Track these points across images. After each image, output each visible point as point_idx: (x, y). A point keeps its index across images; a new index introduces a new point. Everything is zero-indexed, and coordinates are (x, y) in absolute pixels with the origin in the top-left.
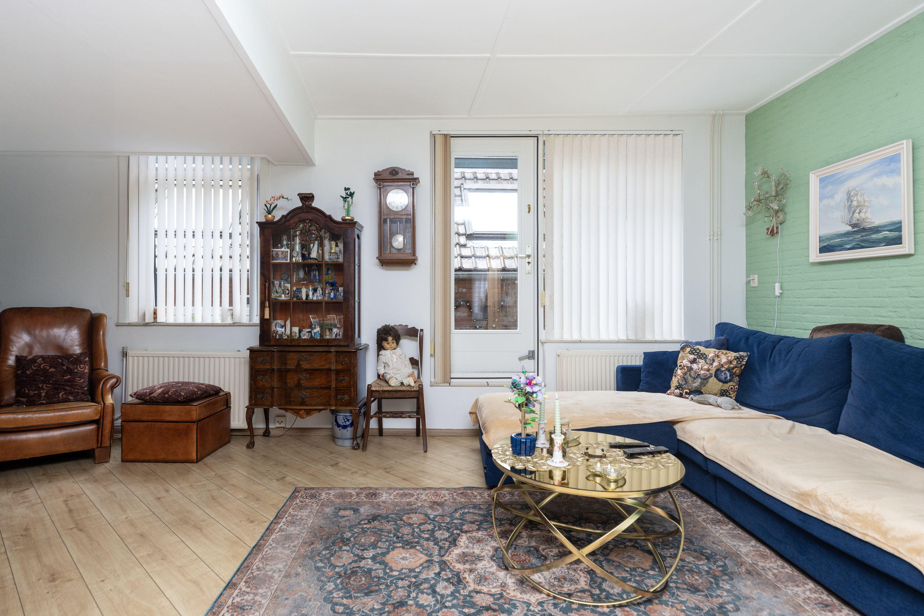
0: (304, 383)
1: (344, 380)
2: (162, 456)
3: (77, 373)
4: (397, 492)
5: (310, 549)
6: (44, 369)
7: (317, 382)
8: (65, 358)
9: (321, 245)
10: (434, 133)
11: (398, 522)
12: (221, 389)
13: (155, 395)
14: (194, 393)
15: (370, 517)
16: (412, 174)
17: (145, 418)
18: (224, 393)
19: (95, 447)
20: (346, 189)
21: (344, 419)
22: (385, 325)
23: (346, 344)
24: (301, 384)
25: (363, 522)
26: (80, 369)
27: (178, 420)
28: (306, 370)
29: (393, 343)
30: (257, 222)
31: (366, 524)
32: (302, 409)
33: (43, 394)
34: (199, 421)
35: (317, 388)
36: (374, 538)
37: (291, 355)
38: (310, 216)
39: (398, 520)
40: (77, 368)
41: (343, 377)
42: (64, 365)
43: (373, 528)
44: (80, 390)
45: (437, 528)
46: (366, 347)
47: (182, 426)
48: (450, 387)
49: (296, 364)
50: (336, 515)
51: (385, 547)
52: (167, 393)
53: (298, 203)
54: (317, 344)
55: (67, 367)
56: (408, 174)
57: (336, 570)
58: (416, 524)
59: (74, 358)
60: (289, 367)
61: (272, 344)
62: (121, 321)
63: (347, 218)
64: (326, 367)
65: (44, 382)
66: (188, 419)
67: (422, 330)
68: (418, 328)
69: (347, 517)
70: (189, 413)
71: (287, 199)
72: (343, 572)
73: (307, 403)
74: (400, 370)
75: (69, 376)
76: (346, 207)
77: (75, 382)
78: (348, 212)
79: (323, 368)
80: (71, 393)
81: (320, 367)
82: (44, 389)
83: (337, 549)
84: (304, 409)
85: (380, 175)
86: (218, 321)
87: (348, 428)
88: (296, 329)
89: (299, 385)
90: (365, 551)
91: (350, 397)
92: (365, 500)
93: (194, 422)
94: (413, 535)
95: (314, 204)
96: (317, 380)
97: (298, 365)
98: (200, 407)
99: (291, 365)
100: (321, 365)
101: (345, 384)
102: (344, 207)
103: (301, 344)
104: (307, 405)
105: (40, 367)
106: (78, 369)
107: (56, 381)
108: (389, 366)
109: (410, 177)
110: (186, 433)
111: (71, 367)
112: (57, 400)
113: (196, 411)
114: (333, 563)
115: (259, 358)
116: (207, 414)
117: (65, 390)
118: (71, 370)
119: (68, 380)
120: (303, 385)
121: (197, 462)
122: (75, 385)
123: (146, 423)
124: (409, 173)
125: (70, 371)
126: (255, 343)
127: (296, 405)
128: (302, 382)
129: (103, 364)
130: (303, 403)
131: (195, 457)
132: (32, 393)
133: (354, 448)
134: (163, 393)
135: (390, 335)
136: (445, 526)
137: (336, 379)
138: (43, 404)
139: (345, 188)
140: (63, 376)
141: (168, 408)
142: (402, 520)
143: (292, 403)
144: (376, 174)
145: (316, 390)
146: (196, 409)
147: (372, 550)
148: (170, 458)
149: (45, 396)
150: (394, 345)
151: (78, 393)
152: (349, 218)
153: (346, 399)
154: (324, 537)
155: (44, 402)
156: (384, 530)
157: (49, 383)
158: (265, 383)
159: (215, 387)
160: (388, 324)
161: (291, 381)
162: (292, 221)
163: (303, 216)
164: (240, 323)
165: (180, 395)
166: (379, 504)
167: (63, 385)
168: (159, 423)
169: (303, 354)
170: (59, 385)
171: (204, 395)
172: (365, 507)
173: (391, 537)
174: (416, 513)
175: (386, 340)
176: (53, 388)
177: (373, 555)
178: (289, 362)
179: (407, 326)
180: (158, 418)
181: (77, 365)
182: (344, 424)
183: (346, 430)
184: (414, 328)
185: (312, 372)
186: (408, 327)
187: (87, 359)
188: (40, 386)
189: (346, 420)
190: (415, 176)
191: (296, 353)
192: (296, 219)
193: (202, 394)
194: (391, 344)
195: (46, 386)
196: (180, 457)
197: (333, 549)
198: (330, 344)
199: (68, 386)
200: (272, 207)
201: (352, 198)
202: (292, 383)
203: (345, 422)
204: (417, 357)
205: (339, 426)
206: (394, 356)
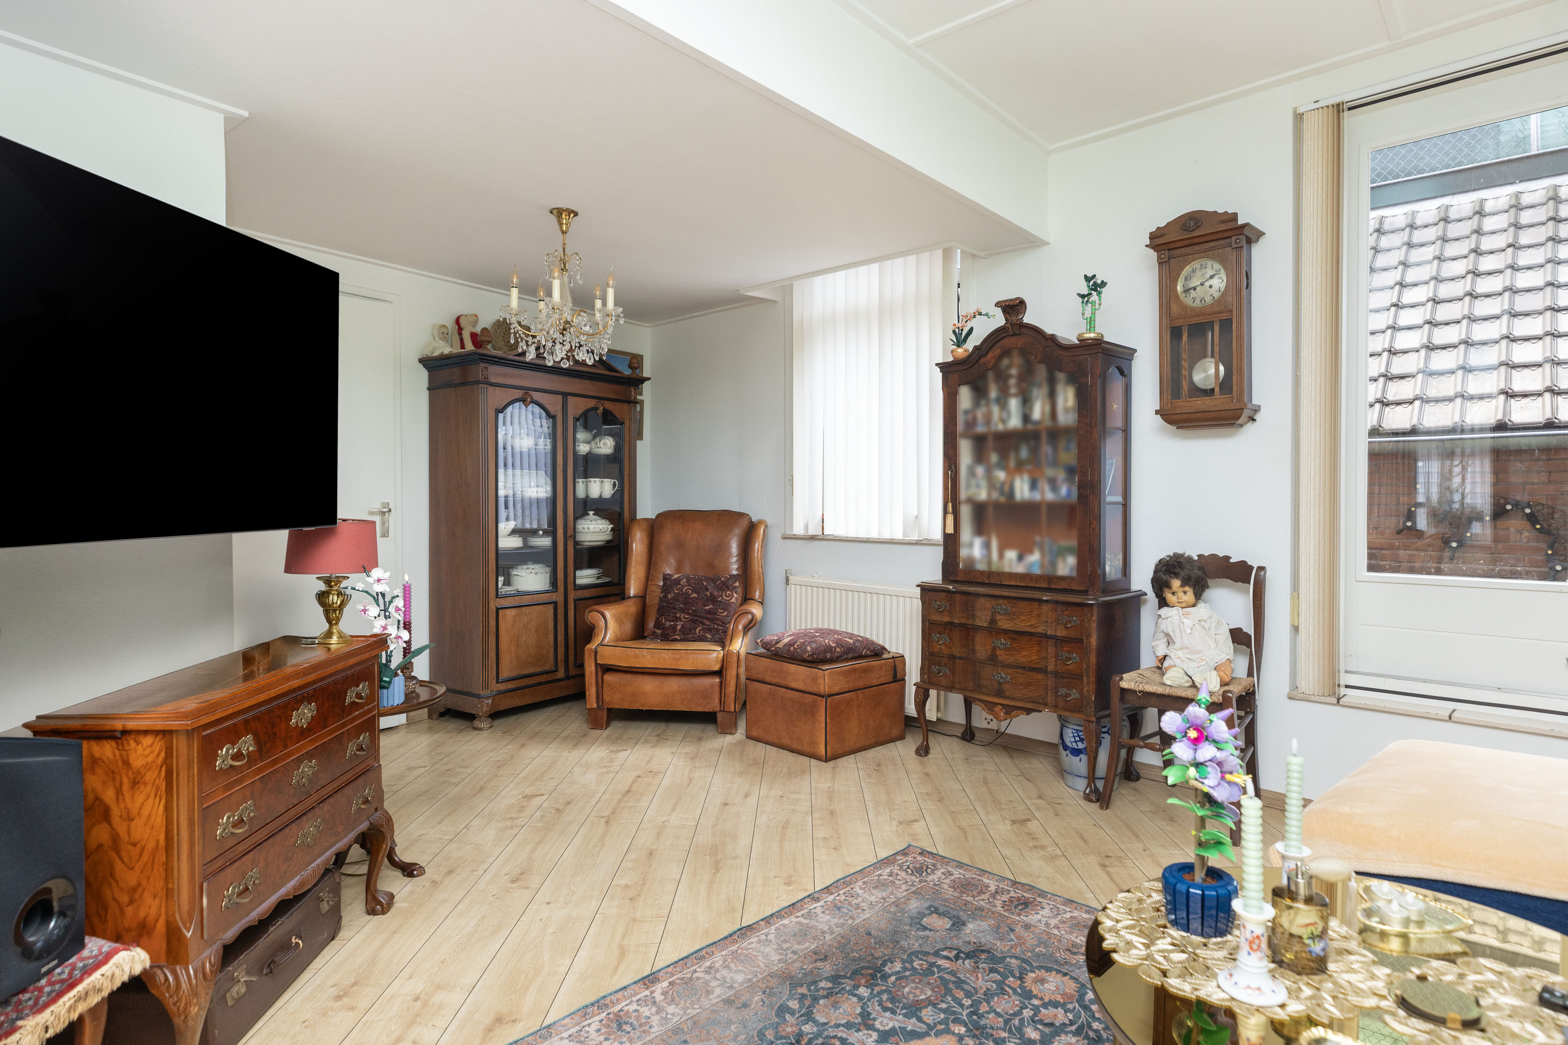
0: (1001, 655)
1: (1070, 659)
2: (786, 741)
3: (720, 602)
4: (1076, 913)
5: (811, 966)
6: (687, 593)
7: (1026, 656)
8: (712, 580)
9: (1052, 395)
10: (1300, 111)
11: (1011, 979)
12: (884, 648)
13: (780, 645)
14: (829, 649)
15: (967, 949)
16: (1234, 217)
17: (768, 679)
18: (891, 655)
19: (717, 709)
20: (1087, 279)
21: (1074, 737)
22: (1174, 554)
23: (1082, 588)
24: (997, 656)
25: (945, 953)
26: (725, 598)
27: (804, 689)
28: (1006, 632)
29: (1185, 593)
30: (937, 365)
31: (947, 958)
32: (998, 704)
33: (679, 627)
34: (830, 695)
35: (1023, 668)
36: (929, 993)
37: (982, 602)
38: (1019, 341)
39: (1014, 976)
40: (722, 595)
41: (1069, 652)
42: (707, 590)
43: (950, 973)
44: (721, 626)
45: (1073, 1028)
46: (1139, 597)
47: (809, 699)
48: (1338, 708)
49: (989, 618)
50: (917, 921)
51: (929, 1022)
52: (793, 645)
53: (999, 320)
54: (1031, 584)
55: (711, 594)
56: (1223, 222)
57: (803, 1028)
58: (1042, 999)
59: (722, 581)
60: (978, 623)
61: (959, 579)
62: (788, 532)
63: (1087, 336)
64: (1039, 630)
65: (683, 611)
66: (815, 690)
67: (1261, 569)
68: (1254, 563)
69: (931, 930)
70: (815, 679)
71: (987, 315)
72: (809, 1036)
73: (1007, 694)
74: (1199, 652)
75: (711, 606)
76: (1088, 314)
77: (716, 614)
78: (1091, 322)
79: (1033, 630)
80: (709, 630)
81: (1028, 629)
82: (682, 621)
83: (848, 988)
84: (1001, 705)
85: (1162, 236)
86: (899, 536)
87: (1082, 756)
88: (1011, 555)
89: (993, 659)
90: (888, 1014)
91: (1082, 694)
92: (999, 909)
93: (823, 697)
94: (1006, 1022)
95: (1028, 319)
96: (1024, 653)
97: (993, 621)
98: (830, 673)
99: (982, 620)
100: (1031, 626)
101: (1071, 667)
102: (1083, 314)
103: (1004, 583)
104: (1008, 698)
105: (682, 590)
106: (723, 598)
107: (695, 611)
108: (1174, 643)
109: (1230, 225)
110: (811, 712)
111: (716, 593)
112: (692, 638)
113: (825, 680)
114: (814, 1011)
115: (933, 603)
116: (846, 687)
117: (704, 624)
118: (715, 598)
119: (709, 612)
120: (1000, 658)
121: (826, 761)
122: (717, 619)
123: (770, 686)
124: (1225, 217)
125: (713, 599)
126: (935, 576)
127: (989, 695)
128: (999, 652)
129: (757, 593)
130: (999, 693)
131: (824, 753)
132: (668, 624)
133: (1087, 798)
134: (790, 644)
135: (1176, 575)
136: (1096, 1031)
137: (1056, 656)
138: (676, 640)
139: (1085, 276)
140: (705, 606)
141: (792, 668)
142: (1021, 978)
143: (984, 689)
144: (1153, 236)
145: (1022, 671)
146: (824, 676)
147: (901, 1016)
148: (795, 746)
149: (680, 630)
150: (1190, 597)
151: (718, 630)
152: (1092, 335)
153: (1074, 697)
154: (855, 954)
155: (678, 637)
156: (966, 987)
157: (688, 614)
158: (943, 647)
159: (873, 643)
160: (1180, 551)
161: (982, 647)
162: (990, 355)
163: (1008, 342)
164: (930, 540)
165: (806, 651)
166: (1013, 927)
167: (702, 617)
168: (783, 690)
169: (1001, 601)
170: (699, 616)
171: (850, 655)
172: (982, 923)
173: (962, 1006)
174: (1065, 974)
175: (1169, 586)
176: (691, 620)
177: (894, 1027)
178: (978, 613)
179: (1227, 558)
180: (782, 682)
181: (723, 591)
182: (1075, 746)
183: (1078, 758)
184: (1244, 563)
185: (1017, 635)
186: (1232, 561)
187: (737, 584)
188: (678, 615)
189: (1077, 739)
190: (1240, 222)
191: (989, 599)
192: (997, 351)
193: (846, 653)
194: (1181, 594)
195: (684, 617)
196: (806, 748)
197: (844, 984)
198: (1053, 586)
199: (708, 619)
200: (964, 333)
201: (1099, 293)
202: (984, 652)
203: (1076, 742)
204: (1249, 628)
205: (1066, 748)
206: (1185, 621)
